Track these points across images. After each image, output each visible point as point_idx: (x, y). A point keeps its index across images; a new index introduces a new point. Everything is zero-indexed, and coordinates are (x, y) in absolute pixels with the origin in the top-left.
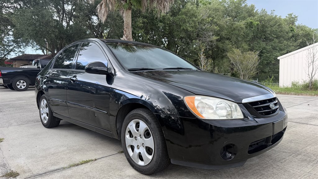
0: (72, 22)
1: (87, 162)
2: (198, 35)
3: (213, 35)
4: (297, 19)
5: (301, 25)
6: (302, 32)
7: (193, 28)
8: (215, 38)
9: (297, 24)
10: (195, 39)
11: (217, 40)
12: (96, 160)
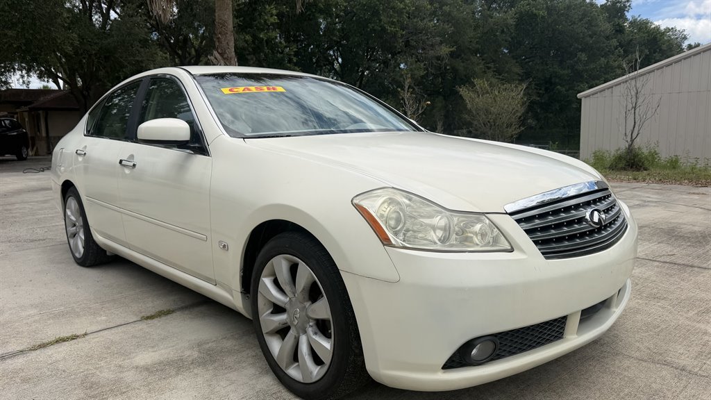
0: (116, 12)
1: (63, 340)
2: (407, 44)
3: (441, 43)
4: (629, 6)
5: (639, 19)
6: (641, 34)
7: (395, 28)
8: (445, 50)
9: (629, 15)
10: (402, 51)
11: (452, 54)
12: (86, 334)
